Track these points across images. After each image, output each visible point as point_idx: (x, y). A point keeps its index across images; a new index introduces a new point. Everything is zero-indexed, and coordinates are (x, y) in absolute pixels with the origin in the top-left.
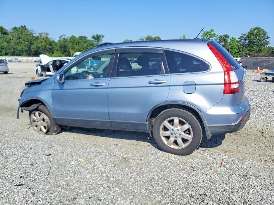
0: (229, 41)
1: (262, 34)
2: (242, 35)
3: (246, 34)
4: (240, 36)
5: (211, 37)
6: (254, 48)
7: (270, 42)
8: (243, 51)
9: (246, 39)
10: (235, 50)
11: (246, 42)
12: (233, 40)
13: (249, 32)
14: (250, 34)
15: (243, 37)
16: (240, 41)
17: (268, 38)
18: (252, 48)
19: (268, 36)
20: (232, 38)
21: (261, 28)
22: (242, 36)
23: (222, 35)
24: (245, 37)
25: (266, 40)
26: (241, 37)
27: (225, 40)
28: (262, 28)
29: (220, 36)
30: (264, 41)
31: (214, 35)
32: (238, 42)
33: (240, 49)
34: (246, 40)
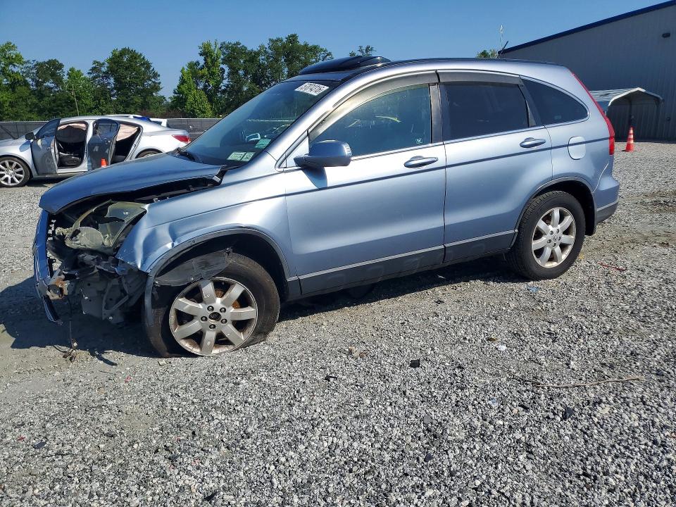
0: (66, 78)
1: (142, 65)
2: (94, 65)
3: (104, 64)
4: (90, 68)
5: (11, 63)
6: (132, 99)
7: (161, 86)
8: (106, 104)
9: (106, 75)
10: (88, 102)
11: (109, 83)
12: (74, 74)
13: (111, 59)
14: (115, 63)
15: (100, 71)
16: (94, 78)
17: (156, 75)
18: (127, 98)
19: (156, 70)
20: (72, 70)
21: (136, 52)
22: (95, 68)
23: (41, 60)
24: (104, 69)
25: (153, 80)
26: (93, 69)
27: (53, 75)
28: (139, 51)
29: (35, 63)
30: (150, 82)
31: (18, 59)
32: (89, 81)
33: (99, 100)
34: (107, 78)
